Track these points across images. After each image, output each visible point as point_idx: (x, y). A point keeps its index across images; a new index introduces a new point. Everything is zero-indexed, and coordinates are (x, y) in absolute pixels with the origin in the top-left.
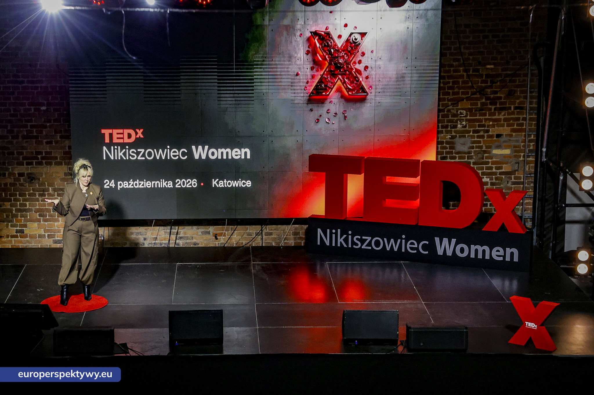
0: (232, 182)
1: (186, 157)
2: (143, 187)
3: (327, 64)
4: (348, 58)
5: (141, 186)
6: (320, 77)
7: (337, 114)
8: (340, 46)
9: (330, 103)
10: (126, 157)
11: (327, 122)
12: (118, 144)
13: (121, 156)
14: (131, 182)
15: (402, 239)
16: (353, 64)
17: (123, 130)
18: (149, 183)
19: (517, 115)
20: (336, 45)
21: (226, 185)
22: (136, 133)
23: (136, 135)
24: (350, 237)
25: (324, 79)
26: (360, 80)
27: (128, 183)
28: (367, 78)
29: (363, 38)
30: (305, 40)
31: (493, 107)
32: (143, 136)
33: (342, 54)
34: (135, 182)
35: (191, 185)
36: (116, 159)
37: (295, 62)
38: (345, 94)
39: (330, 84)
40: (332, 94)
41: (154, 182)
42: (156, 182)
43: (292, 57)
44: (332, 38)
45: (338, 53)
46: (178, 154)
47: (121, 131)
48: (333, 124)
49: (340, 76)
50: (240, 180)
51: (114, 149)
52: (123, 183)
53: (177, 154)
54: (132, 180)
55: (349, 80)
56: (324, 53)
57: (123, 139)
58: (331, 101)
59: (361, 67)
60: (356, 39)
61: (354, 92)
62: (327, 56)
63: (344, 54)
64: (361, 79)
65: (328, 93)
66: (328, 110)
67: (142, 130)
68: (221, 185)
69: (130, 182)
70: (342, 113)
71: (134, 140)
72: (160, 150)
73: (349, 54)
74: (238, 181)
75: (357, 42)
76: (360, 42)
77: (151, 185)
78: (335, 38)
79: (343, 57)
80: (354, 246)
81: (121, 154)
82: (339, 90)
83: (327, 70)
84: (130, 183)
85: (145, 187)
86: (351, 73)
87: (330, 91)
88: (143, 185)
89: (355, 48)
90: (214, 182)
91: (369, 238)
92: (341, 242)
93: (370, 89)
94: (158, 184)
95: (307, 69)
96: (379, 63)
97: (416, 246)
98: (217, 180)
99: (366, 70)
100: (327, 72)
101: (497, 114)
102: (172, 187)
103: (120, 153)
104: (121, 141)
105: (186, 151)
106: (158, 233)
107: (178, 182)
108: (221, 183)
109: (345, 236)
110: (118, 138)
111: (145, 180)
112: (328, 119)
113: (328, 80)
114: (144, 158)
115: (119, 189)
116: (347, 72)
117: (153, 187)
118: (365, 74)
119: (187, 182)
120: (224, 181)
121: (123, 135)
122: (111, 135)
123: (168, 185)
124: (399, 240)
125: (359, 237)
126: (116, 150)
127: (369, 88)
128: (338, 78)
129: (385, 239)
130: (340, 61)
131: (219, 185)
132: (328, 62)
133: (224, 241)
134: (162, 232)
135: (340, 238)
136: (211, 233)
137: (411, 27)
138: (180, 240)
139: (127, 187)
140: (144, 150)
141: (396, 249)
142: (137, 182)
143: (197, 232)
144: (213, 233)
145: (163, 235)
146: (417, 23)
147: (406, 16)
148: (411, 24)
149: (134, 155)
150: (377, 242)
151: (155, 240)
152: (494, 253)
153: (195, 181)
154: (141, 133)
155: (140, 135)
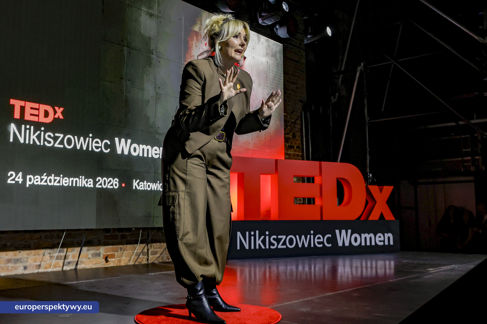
0: (151, 184)
1: (109, 150)
2: (58, 184)
10: (40, 143)
12: (31, 123)
13: (33, 139)
14: (44, 177)
15: (310, 234)
18: (66, 180)
19: (298, 152)
21: (146, 187)
22: (55, 112)
23: (55, 114)
24: (267, 237)
27: (41, 178)
29: (244, 61)
32: (63, 117)
34: (50, 177)
35: (112, 185)
36: (27, 142)
41: (72, 179)
42: (74, 179)
47: (36, 105)
50: (158, 182)
51: (26, 129)
53: (100, 145)
54: (45, 174)
57: (38, 117)
67: (62, 109)
68: (141, 187)
69: (42, 177)
71: (51, 120)
72: (82, 138)
74: (157, 184)
77: (69, 183)
80: (272, 247)
81: (34, 137)
84: (43, 179)
85: (61, 185)
88: (59, 182)
90: (135, 184)
91: (284, 237)
94: (76, 181)
97: (322, 240)
98: (138, 181)
102: (92, 186)
103: (33, 135)
104: (35, 119)
105: (109, 143)
106: (42, 259)
107: (99, 180)
108: (141, 184)
109: (263, 237)
110: (31, 115)
111: (61, 176)
114: (62, 146)
115: (28, 186)
117: (70, 185)
119: (109, 181)
120: (144, 183)
121: (38, 111)
122: (23, 109)
123: (88, 183)
124: (309, 236)
125: (275, 237)
126: (28, 131)
129: (297, 236)
131: (140, 186)
133: (114, 264)
134: (47, 257)
135: (259, 240)
136: (102, 255)
137: (269, 62)
138: (67, 266)
139: (39, 183)
140: (63, 135)
141: (306, 245)
142: (52, 177)
143: (87, 255)
144: (104, 255)
145: (48, 261)
146: (272, 61)
147: (266, 53)
148: (269, 60)
149: (50, 140)
150: (291, 240)
151: (38, 267)
152: (378, 239)
153: (117, 181)
154: (61, 113)
155: (59, 115)
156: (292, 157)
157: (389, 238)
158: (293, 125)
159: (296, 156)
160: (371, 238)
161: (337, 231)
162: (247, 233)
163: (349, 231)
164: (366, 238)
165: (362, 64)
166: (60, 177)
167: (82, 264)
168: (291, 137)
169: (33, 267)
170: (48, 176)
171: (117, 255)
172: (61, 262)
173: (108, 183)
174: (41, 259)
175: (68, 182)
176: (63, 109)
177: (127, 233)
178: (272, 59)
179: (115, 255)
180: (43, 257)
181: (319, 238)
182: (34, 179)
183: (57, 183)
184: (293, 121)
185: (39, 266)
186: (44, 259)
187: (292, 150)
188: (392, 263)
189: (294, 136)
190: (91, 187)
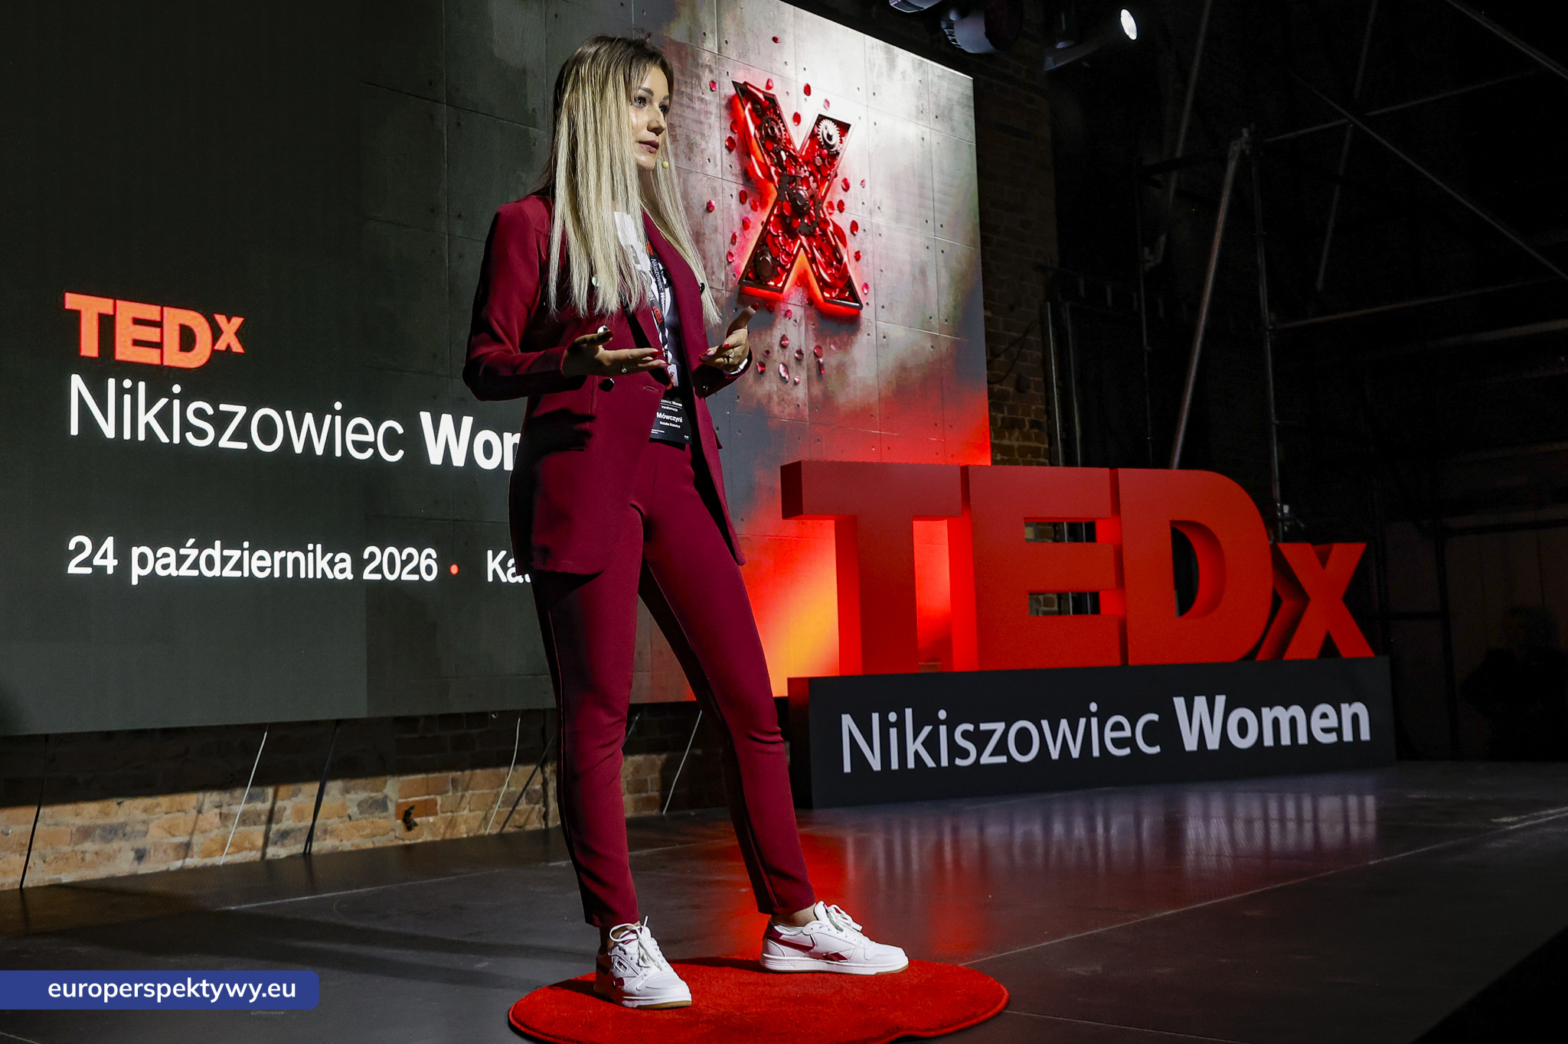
1: (401, 453)
2: (238, 574)
3: (774, 195)
4: (818, 188)
5: (228, 572)
6: (761, 228)
7: (803, 354)
8: (798, 148)
9: (786, 315)
10: (169, 433)
11: (783, 374)
12: (136, 371)
13: (148, 426)
14: (189, 551)
15: (1089, 715)
16: (827, 207)
17: (159, 308)
18: (261, 558)
19: (1036, 441)
20: (789, 141)
22: (216, 332)
23: (215, 339)
24: (943, 729)
25: (769, 236)
26: (844, 262)
27: (177, 553)
28: (857, 256)
29: (843, 138)
30: (724, 102)
31: (1000, 416)
32: (243, 347)
33: (805, 171)
34: (207, 552)
35: (416, 570)
36: (127, 436)
37: (703, 166)
38: (815, 295)
39: (783, 256)
40: (789, 289)
41: (283, 554)
42: (289, 553)
43: (695, 148)
44: (780, 117)
45: (796, 165)
46: (372, 440)
48: (796, 383)
49: (803, 238)
51: (120, 392)
52: (155, 554)
53: (370, 438)
54: (191, 541)
55: (823, 254)
56: (766, 157)
57: (159, 351)
58: (789, 311)
59: (842, 220)
60: (830, 137)
61: (835, 292)
62: (773, 169)
63: (807, 174)
64: (846, 259)
65: (780, 285)
66: (784, 338)
67: (237, 321)
68: (514, 575)
69: (183, 551)
70: (813, 355)
71: (204, 360)
72: (309, 418)
73: (819, 177)
75: (833, 146)
76: (839, 149)
77: (272, 567)
78: (788, 118)
79: (805, 181)
80: (959, 762)
81: (147, 418)
82: (802, 281)
83: (775, 212)
84: (187, 556)
85: (246, 574)
86: (825, 233)
87: (784, 278)
88: (239, 566)
89: (829, 162)
90: (493, 564)
91: (1000, 727)
92: (916, 753)
93: (866, 291)
94: (296, 561)
95: (731, 195)
96: (879, 220)
97: (1127, 733)
98: (503, 553)
99: (855, 235)
100: (776, 216)
101: (1007, 434)
102: (350, 577)
103: (147, 411)
104: (151, 356)
105: (400, 430)
107: (372, 556)
109: (927, 730)
110: (137, 343)
111: (246, 545)
112: (784, 365)
113: (779, 243)
114: (243, 446)
115: (135, 581)
116: (817, 229)
117: (277, 574)
118: (853, 244)
119: (404, 557)
121: (158, 330)
122: (107, 324)
123: (337, 568)
124: (1083, 721)
125: (970, 727)
126: (127, 398)
127: (863, 289)
128: (799, 241)
129: (1045, 724)
130: (801, 192)
131: (510, 572)
132: (775, 187)
133: (433, 834)
134: (211, 816)
135: (915, 739)
136: (391, 807)
137: (927, 138)
138: (279, 844)
139: (172, 571)
140: (245, 408)
141: (1075, 753)
142: (216, 552)
143: (344, 806)
144: (398, 806)
145: (216, 832)
146: (937, 133)
147: (917, 106)
148: (927, 130)
149: (203, 427)
150: (1023, 734)
151: (182, 853)
152: (1317, 724)
153: (431, 558)
154: (235, 334)
155: (229, 339)
156: (1017, 457)
157: (1355, 718)
158: (1015, 349)
159: (1029, 456)
160: (1293, 721)
161: (1179, 703)
162: (875, 717)
163: (1220, 701)
164: (1276, 722)
165: (1245, 132)
166: (243, 550)
167: (328, 837)
168: (1011, 390)
169: (165, 852)
170: (200, 546)
171: (441, 805)
172: (257, 833)
173: (404, 564)
174: (191, 824)
175: (270, 565)
176: (243, 321)
177: (474, 731)
178: (939, 128)
179: (436, 804)
180: (197, 817)
181: (1118, 727)
182: (156, 559)
183: (231, 570)
184: (1016, 335)
185: (186, 848)
186: (200, 823)
187: (1016, 433)
188: (1370, 801)
189: (1020, 388)
190: (346, 578)
